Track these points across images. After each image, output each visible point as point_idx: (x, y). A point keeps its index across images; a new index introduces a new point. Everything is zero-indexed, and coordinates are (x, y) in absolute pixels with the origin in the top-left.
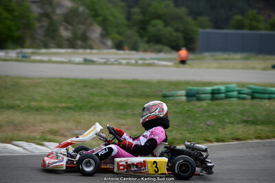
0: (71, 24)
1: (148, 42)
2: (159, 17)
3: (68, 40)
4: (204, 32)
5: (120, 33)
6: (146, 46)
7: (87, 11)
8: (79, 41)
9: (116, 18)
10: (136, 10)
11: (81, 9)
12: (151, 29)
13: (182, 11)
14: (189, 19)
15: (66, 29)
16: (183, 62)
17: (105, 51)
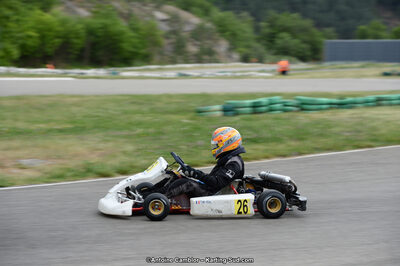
0: (197, 40)
1: (276, 54)
2: (286, 29)
3: (196, 55)
4: (329, 42)
5: (248, 47)
6: (274, 57)
7: (214, 27)
8: (206, 56)
9: (244, 32)
10: (263, 24)
11: (209, 25)
12: (279, 42)
13: (308, 23)
14: (315, 31)
15: (195, 45)
16: (284, 72)
17: (233, 64)
